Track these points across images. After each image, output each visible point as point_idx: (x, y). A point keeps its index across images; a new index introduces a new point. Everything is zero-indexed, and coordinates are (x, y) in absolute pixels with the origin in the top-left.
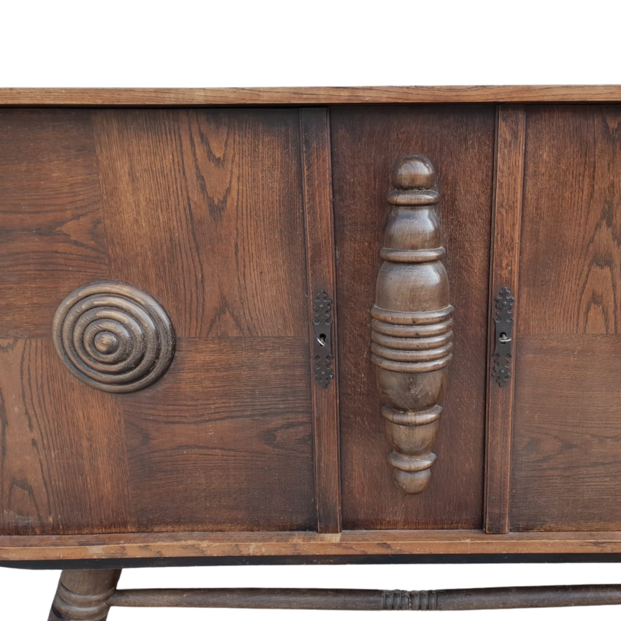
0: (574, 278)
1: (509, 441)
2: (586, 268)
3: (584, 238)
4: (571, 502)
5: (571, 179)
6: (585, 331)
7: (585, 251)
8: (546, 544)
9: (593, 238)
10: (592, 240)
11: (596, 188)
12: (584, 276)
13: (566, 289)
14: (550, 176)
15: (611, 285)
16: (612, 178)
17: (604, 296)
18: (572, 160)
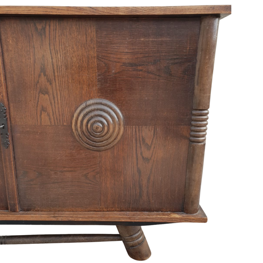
0: (33, 100)
1: (14, 172)
2: (37, 95)
3: (34, 81)
4: (45, 199)
5: (24, 53)
6: (41, 124)
7: (36, 87)
8: (32, 217)
9: (38, 81)
10: (38, 82)
11: (36, 57)
12: (37, 99)
13: (30, 104)
14: (15, 52)
15: (50, 103)
16: (43, 53)
17: (47, 108)
18: (23, 44)
